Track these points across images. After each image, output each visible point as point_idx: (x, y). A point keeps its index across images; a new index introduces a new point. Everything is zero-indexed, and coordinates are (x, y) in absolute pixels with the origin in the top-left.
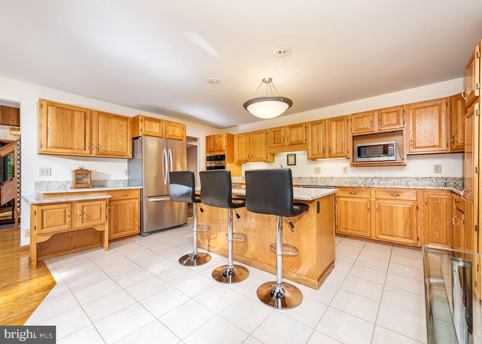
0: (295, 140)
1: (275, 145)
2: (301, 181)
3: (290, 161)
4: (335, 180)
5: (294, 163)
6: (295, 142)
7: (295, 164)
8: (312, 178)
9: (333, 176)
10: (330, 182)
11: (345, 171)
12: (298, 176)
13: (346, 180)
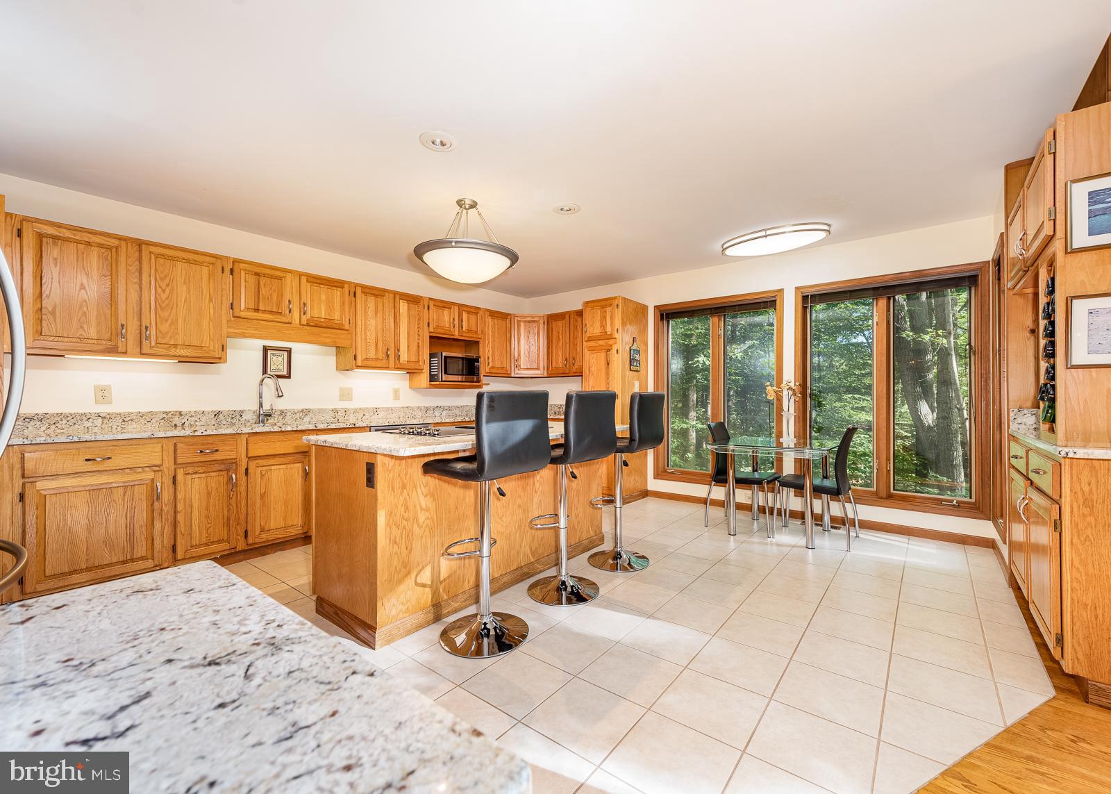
0: (323, 317)
1: (256, 314)
2: (307, 419)
3: (273, 367)
4: (382, 414)
5: (285, 373)
6: (322, 320)
7: (288, 376)
8: (336, 411)
9: (377, 407)
10: (373, 417)
11: (396, 396)
12: (301, 408)
13: (400, 413)
